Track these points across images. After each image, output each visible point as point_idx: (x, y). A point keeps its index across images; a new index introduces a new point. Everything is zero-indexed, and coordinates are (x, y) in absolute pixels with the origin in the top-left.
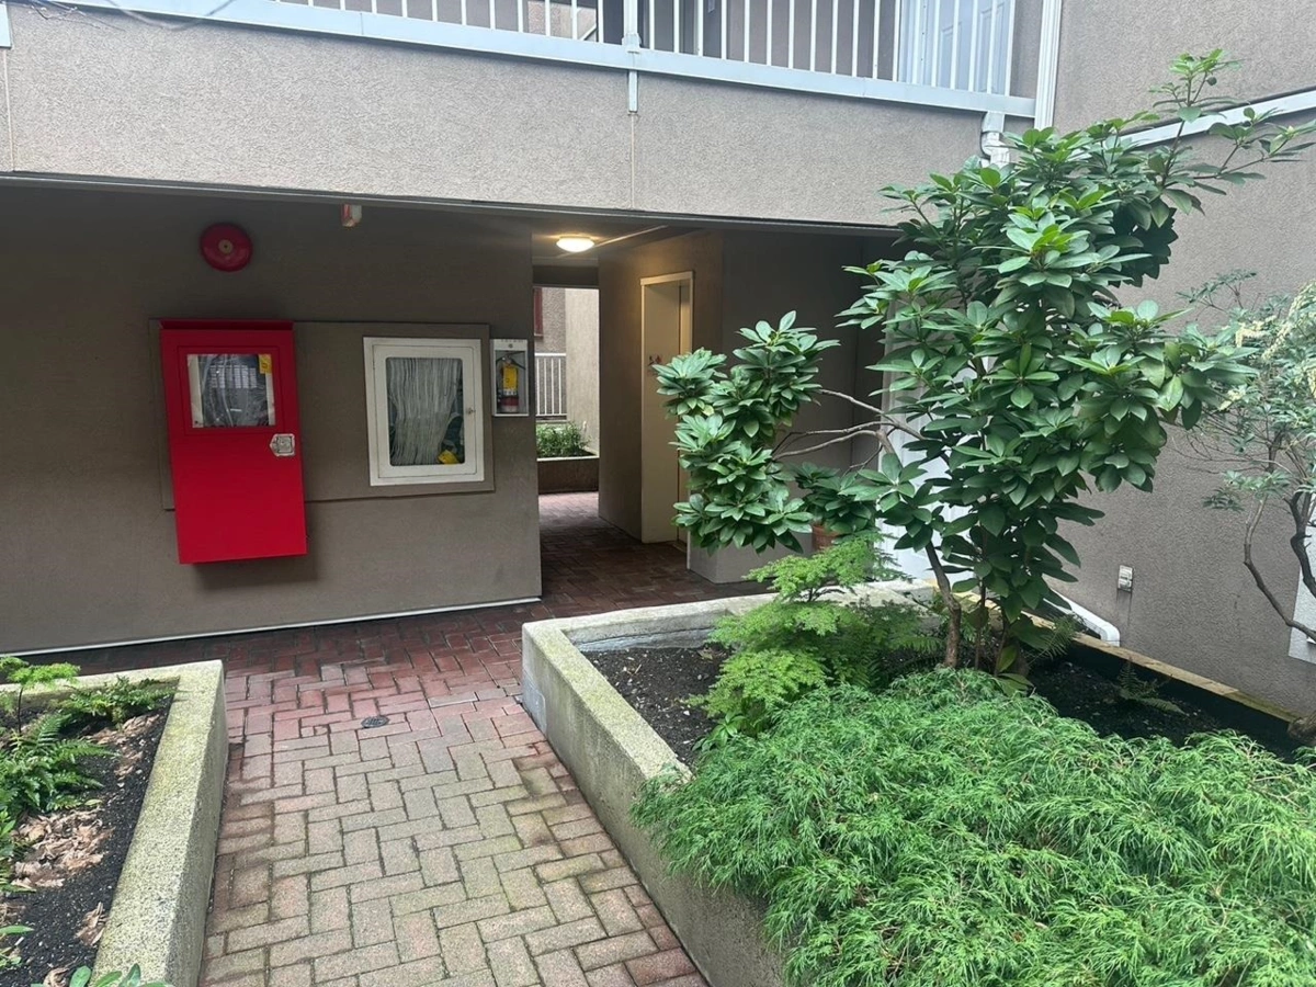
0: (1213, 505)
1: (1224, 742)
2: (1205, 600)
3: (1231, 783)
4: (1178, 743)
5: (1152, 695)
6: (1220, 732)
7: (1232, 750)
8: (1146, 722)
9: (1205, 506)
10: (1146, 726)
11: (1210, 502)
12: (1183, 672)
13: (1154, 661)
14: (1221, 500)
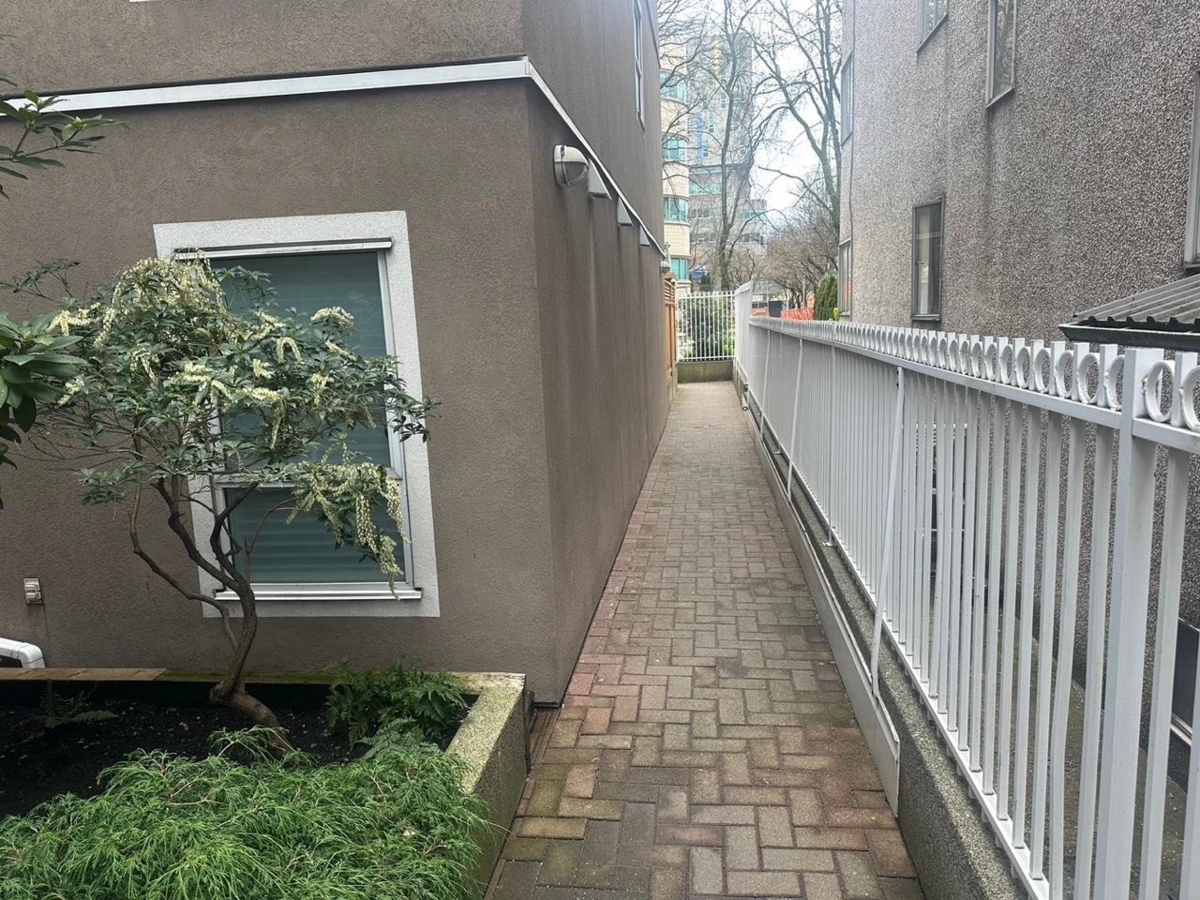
0: (92, 501)
1: (133, 768)
2: (118, 590)
3: (146, 818)
4: (85, 794)
5: (84, 710)
6: (130, 756)
7: (143, 774)
8: (81, 742)
9: (84, 504)
10: (82, 745)
11: (89, 498)
12: (110, 670)
13: (80, 670)
14: (97, 495)
